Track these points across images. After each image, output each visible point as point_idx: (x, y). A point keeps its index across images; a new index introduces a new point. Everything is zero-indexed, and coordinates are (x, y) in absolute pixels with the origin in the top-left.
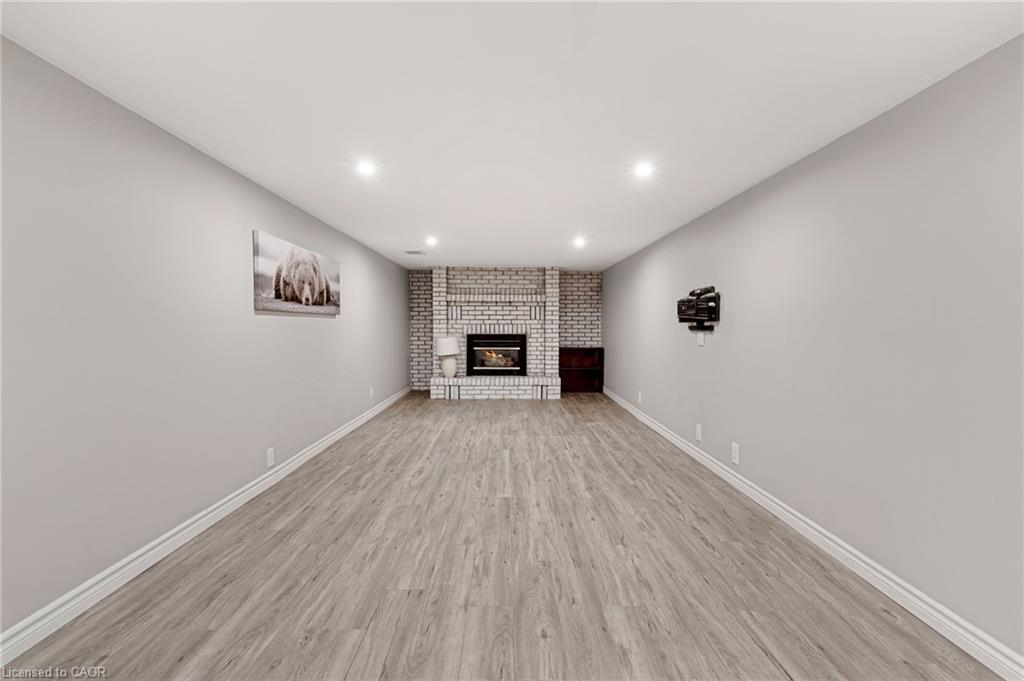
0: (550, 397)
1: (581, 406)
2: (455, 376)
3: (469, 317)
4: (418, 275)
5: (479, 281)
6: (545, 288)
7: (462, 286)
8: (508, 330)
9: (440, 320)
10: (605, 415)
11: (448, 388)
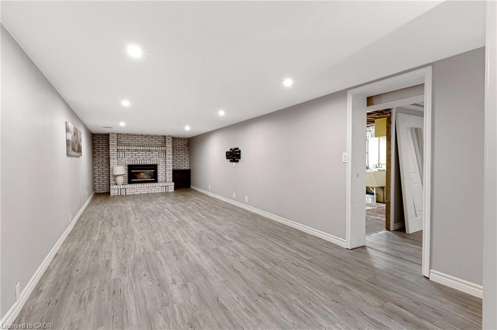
0: (169, 191)
1: (185, 193)
2: (123, 184)
3: (128, 157)
4: (99, 136)
5: (133, 140)
6: (166, 144)
7: (125, 142)
8: (148, 162)
9: (114, 158)
10: (196, 195)
11: (120, 190)
